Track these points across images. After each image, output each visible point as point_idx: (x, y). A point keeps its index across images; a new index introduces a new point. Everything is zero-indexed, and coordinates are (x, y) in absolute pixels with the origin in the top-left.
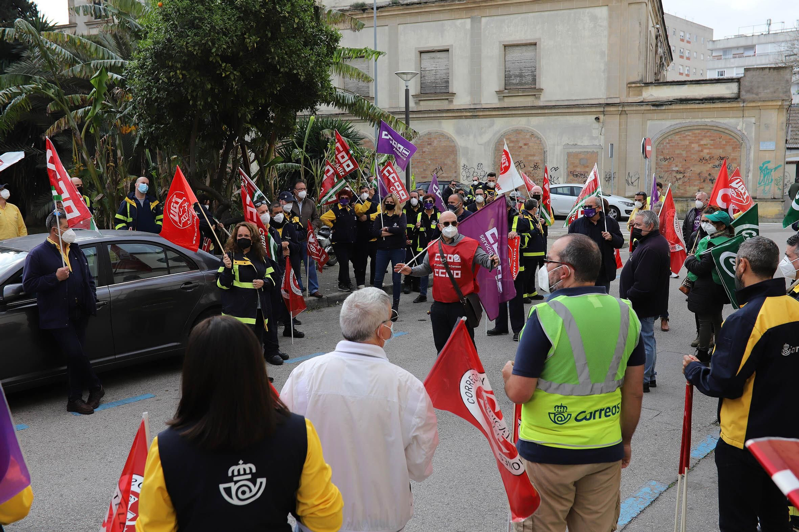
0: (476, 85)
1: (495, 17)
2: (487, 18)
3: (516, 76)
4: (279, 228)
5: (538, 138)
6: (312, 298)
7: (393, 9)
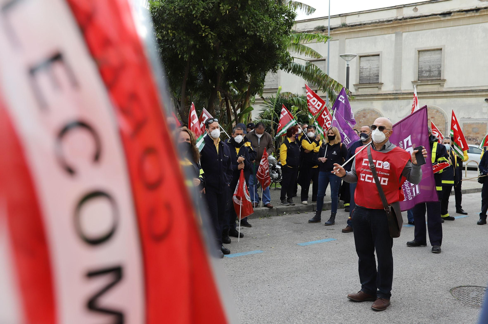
0: (398, 77)
1: (412, 32)
2: (407, 33)
3: (426, 71)
4: (237, 147)
5: (442, 113)
6: (264, 208)
7: (342, 29)
